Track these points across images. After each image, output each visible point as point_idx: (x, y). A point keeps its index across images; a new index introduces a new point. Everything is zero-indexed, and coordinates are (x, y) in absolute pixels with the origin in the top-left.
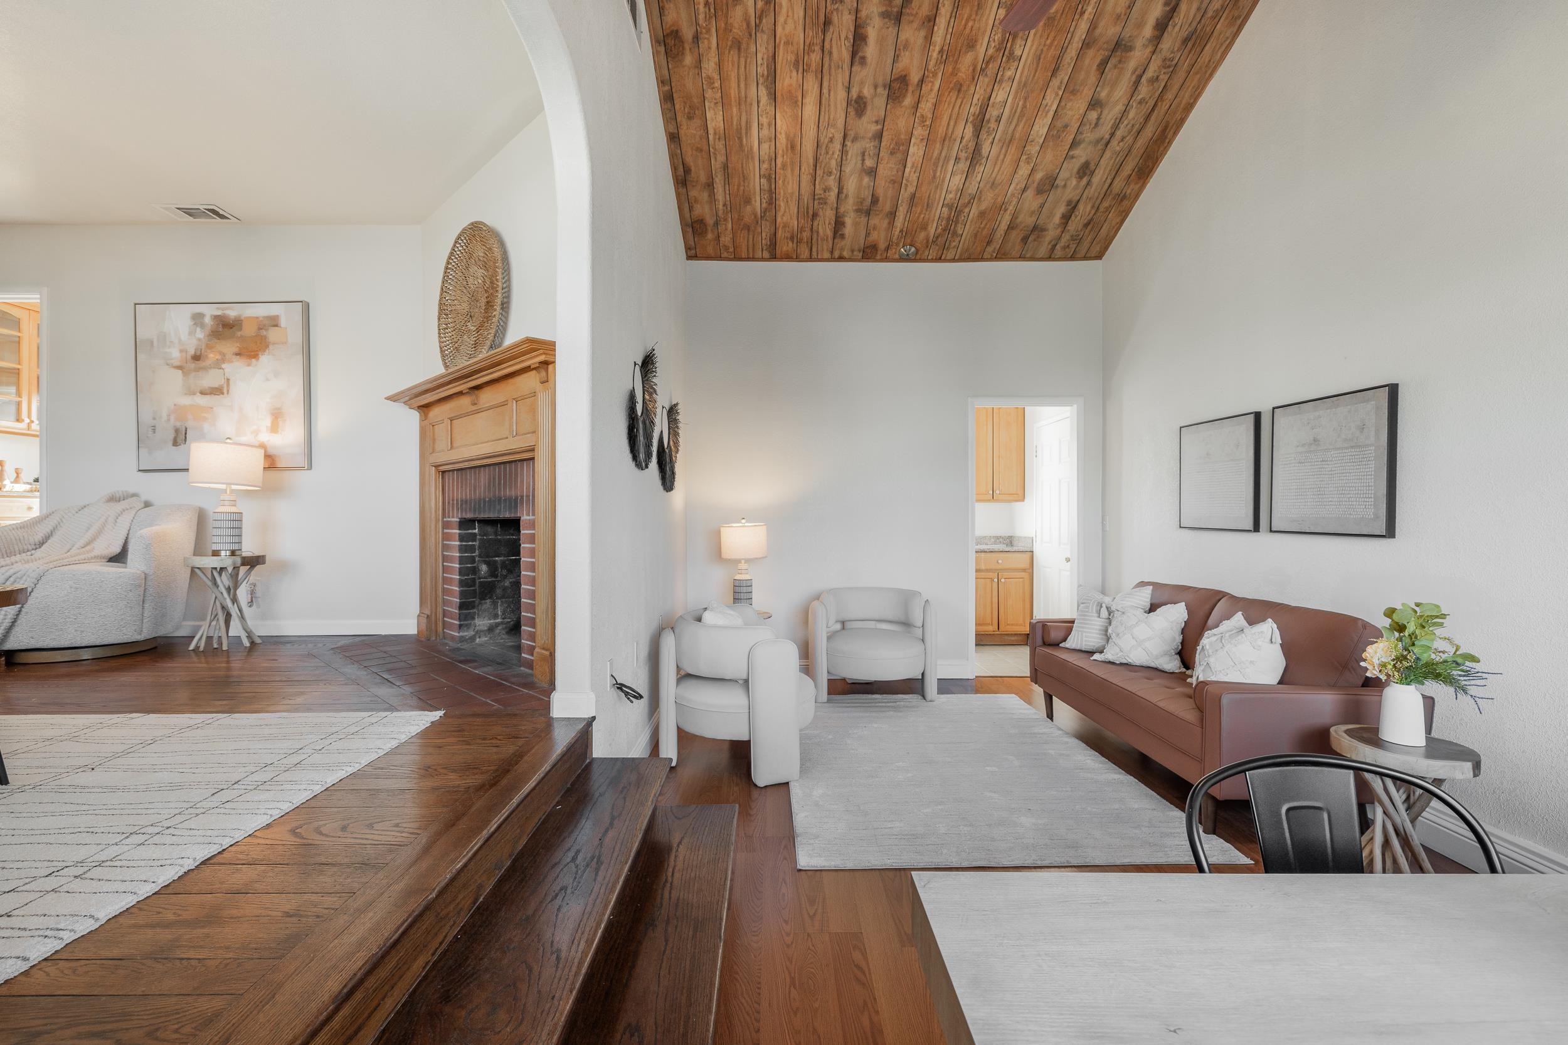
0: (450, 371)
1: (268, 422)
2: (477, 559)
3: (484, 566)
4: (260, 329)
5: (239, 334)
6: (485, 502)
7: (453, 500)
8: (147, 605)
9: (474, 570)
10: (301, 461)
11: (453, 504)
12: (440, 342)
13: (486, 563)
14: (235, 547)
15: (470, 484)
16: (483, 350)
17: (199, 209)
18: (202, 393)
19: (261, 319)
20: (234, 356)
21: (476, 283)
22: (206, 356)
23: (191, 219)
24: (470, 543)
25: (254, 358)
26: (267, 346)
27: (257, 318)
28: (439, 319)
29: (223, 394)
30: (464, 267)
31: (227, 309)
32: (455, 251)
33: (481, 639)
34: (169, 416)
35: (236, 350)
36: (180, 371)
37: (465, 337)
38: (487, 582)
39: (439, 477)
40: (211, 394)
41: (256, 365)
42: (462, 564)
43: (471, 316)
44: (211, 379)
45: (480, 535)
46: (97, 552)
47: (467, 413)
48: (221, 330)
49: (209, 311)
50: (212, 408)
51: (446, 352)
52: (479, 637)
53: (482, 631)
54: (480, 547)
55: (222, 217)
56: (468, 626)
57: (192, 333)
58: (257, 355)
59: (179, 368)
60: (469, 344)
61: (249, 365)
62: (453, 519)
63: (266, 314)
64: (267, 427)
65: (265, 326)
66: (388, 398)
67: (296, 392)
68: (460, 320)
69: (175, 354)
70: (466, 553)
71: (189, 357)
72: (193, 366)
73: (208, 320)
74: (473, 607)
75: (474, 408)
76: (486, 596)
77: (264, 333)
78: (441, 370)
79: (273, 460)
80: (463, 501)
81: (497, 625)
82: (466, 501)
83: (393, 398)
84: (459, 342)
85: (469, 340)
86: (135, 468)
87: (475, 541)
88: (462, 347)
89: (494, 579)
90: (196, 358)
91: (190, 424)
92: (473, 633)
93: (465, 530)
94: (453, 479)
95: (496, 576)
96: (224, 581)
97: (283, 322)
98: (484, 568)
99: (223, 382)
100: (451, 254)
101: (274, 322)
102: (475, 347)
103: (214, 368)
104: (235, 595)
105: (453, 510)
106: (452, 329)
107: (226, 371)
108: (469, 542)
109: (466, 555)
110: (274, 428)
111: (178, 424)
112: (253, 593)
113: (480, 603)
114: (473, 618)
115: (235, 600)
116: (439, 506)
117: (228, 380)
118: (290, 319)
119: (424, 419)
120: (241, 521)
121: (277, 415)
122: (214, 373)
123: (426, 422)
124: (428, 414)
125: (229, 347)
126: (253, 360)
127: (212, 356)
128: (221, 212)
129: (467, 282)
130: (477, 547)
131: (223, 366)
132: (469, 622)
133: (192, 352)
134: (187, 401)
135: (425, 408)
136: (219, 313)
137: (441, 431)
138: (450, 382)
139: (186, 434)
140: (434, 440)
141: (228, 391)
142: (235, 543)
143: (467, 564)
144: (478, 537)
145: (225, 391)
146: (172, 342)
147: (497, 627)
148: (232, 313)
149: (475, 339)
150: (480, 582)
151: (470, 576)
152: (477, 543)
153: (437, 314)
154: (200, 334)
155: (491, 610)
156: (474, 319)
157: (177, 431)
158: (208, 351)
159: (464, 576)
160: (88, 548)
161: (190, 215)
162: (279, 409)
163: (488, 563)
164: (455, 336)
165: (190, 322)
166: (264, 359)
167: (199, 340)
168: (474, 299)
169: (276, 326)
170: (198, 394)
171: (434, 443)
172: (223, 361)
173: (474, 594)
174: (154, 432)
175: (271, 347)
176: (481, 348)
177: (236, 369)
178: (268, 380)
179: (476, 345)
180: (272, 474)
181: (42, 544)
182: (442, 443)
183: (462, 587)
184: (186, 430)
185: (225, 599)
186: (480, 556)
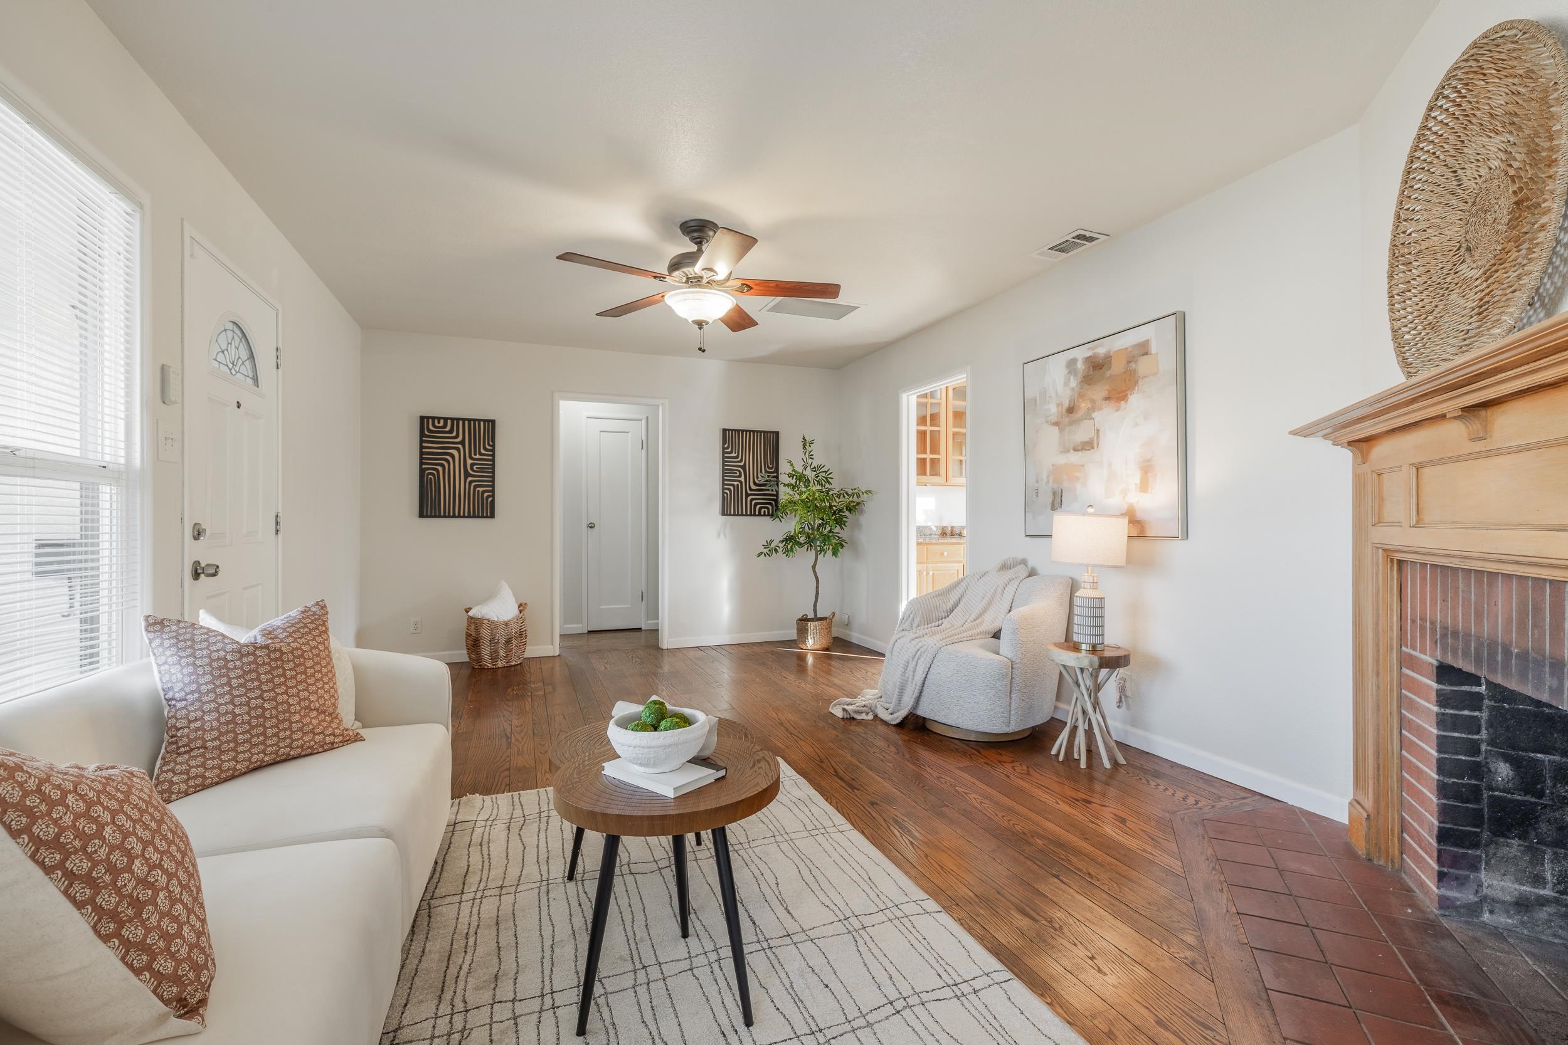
0: (1414, 380)
1: (1136, 479)
2: (1483, 747)
3: (1502, 765)
4: (1129, 362)
5: (1108, 373)
6: (1507, 652)
7: (1423, 619)
8: (1013, 696)
9: (1478, 770)
10: (1174, 529)
11: (1423, 628)
12: (1392, 320)
13: (1507, 759)
14: (1096, 640)
15: (1466, 601)
16: (1504, 318)
17: (1067, 241)
18: (1075, 450)
19: (1131, 349)
20: (1104, 402)
21: (1483, 171)
22: (1079, 406)
23: (1064, 255)
24: (1466, 713)
25: (1123, 400)
26: (1136, 383)
27: (1126, 349)
28: (1391, 277)
29: (1093, 448)
30: (1452, 152)
31: (1096, 347)
32: (1430, 129)
33: (1495, 917)
34: (1048, 477)
35: (1104, 393)
36: (1057, 428)
37: (1454, 296)
38: (1511, 801)
39: (1392, 570)
40: (1083, 449)
41: (1125, 408)
42: (1445, 753)
43: (1469, 249)
44: (1082, 433)
45: (1491, 698)
46: (983, 628)
47: (1458, 456)
48: (1091, 373)
49: (1081, 354)
50: (1083, 466)
51: (1407, 337)
52: (1491, 912)
53: (1503, 902)
54: (1490, 724)
55: (1091, 239)
56: (1461, 882)
57: (1066, 383)
58: (1127, 395)
59: (1056, 424)
60: (1465, 309)
61: (1117, 410)
62: (1423, 656)
63: (1135, 342)
64: (1136, 484)
65: (1134, 357)
66: (1294, 433)
67: (1168, 437)
68: (1440, 265)
69: (1053, 409)
70: (1455, 730)
71: (1064, 411)
72: (1066, 420)
73: (1080, 365)
74: (1476, 845)
75: (1479, 447)
76: (1509, 830)
77: (1133, 365)
78: (1396, 378)
79: (1142, 527)
80: (1446, 628)
81: (1542, 902)
82: (1455, 634)
83: (1305, 432)
84: (1438, 310)
85: (1463, 302)
86: (1024, 535)
87: (1480, 709)
88: (1446, 319)
89: (1533, 800)
90: (1071, 410)
91: (1066, 485)
92: (1472, 898)
93: (1451, 685)
94: (1424, 579)
95: (1541, 795)
96: (1086, 681)
97: (1153, 349)
98: (1503, 771)
99: (1092, 434)
100: (1420, 138)
101: (1143, 349)
102: (1480, 314)
103: (1086, 419)
104: (1096, 698)
105: (1423, 636)
106: (1420, 288)
107: (1096, 420)
108: (1463, 709)
109: (1456, 735)
110: (1144, 487)
111: (1055, 486)
112: (1122, 690)
113: (1492, 842)
114: (1475, 868)
115: (1096, 705)
116: (1392, 622)
117: (1098, 431)
118: (1161, 339)
119: (1360, 460)
120: (1103, 608)
121: (1147, 468)
122: (1087, 424)
123: (1366, 468)
124: (1368, 452)
125: (1099, 392)
126: (1122, 402)
127: (1084, 406)
128: (1088, 234)
129: (1459, 180)
130: (1483, 722)
131: (1094, 415)
132: (1465, 873)
133: (1066, 404)
134: (1061, 460)
135: (1362, 445)
136: (1090, 354)
137: (1397, 487)
138: (1414, 400)
139: (1061, 496)
140: (1381, 499)
141: (1098, 444)
142: (1095, 635)
143: (1457, 753)
144: (1486, 701)
145: (1095, 445)
146: (1050, 397)
147: (1543, 905)
148: (1101, 350)
149: (1480, 295)
150: (1490, 797)
151: (1466, 780)
152: (1484, 715)
153: (1387, 267)
154: (1073, 383)
155: (1524, 864)
156: (1477, 254)
157: (1054, 493)
158: (1080, 400)
159: (1451, 775)
160: (979, 620)
161: (1062, 250)
162: (1149, 461)
163: (1515, 763)
164: (1426, 301)
165: (1064, 371)
166: (1134, 399)
167: (1073, 389)
168: (1479, 207)
169: (1146, 354)
170: (1072, 451)
171: (1380, 507)
172: (1093, 409)
173: (1477, 818)
174: (1037, 496)
175: (1140, 383)
176: (1496, 311)
177: (1106, 417)
178: (1137, 425)
179: (1482, 309)
180: (1138, 543)
181: (952, 611)
182: (1398, 507)
183: (1445, 797)
184: (1062, 493)
185: (1086, 702)
186: (1492, 742)
